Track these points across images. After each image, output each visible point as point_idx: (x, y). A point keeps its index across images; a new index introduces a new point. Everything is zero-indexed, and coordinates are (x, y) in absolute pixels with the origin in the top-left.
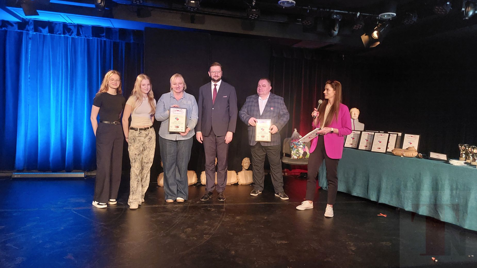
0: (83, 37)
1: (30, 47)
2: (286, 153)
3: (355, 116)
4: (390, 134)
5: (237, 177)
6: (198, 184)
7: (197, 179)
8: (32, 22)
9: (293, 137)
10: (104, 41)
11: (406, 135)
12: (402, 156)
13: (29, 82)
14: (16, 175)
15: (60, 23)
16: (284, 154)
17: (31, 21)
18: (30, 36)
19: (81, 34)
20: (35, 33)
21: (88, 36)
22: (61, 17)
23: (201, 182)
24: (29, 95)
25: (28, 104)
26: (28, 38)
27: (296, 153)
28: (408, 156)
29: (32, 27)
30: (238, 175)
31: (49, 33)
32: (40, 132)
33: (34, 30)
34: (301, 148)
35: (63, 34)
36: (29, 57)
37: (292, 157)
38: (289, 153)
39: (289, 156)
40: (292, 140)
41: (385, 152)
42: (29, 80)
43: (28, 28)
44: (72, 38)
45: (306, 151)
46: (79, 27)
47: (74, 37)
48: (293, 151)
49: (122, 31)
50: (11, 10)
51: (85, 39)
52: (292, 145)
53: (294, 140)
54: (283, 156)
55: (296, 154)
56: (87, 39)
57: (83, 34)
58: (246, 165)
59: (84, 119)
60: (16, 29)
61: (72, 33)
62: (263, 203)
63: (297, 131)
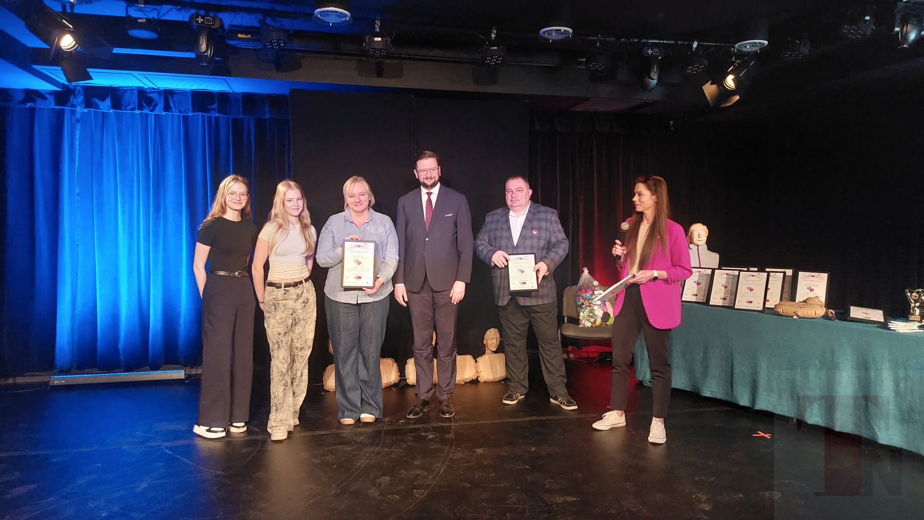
0: (176, 113)
1: (78, 136)
2: (568, 315)
3: (700, 239)
4: (768, 273)
5: (476, 368)
6: (402, 384)
7: (399, 374)
8: (80, 89)
9: (581, 285)
10: (215, 117)
11: (801, 274)
12: (795, 317)
13: (78, 201)
14: (58, 380)
15: (132, 90)
16: (566, 318)
17: (78, 88)
18: (78, 116)
19: (171, 108)
20: (86, 110)
21: (185, 111)
22: (133, 78)
23: (406, 379)
24: (78, 226)
25: (76, 243)
26: (73, 119)
27: (589, 316)
28: (806, 316)
29: (80, 99)
30: (478, 363)
31: (112, 108)
32: (100, 296)
33: (84, 106)
34: (598, 305)
35: (138, 109)
36: (77, 155)
37: (581, 324)
38: (575, 316)
39: (575, 321)
40: (580, 289)
41: (761, 308)
42: (77, 198)
43: (73, 102)
44: (155, 115)
45: (609, 312)
46: (168, 94)
47: (159, 115)
48: (583, 312)
49: (248, 98)
50: (41, 70)
51: (179, 116)
52: (581, 300)
53: (583, 291)
54: (564, 323)
55: (588, 318)
56: (183, 116)
57: (176, 108)
58: (492, 343)
59: (182, 267)
60: (51, 104)
61: (156, 105)
62: (528, 419)
63: (588, 271)
